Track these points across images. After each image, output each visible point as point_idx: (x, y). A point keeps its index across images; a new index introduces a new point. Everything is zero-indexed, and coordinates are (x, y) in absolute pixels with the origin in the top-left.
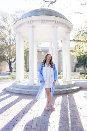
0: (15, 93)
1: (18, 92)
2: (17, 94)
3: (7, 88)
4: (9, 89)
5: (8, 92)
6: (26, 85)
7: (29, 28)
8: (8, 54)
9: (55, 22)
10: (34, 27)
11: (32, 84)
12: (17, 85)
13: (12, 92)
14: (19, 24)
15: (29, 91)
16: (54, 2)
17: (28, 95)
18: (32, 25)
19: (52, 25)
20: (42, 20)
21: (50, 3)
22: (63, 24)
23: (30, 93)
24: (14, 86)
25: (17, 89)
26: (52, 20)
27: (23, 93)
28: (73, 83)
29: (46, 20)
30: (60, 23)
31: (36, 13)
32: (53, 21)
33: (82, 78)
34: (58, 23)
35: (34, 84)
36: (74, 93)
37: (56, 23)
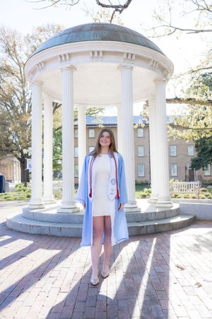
0: (28, 233)
1: (35, 231)
2: (32, 234)
3: (9, 221)
4: (12, 222)
5: (12, 230)
6: (54, 212)
7: (62, 71)
8: (19, 137)
9: (125, 56)
10: (76, 69)
11: (70, 211)
12: (33, 213)
13: (21, 230)
14: (37, 63)
15: (61, 229)
16: (126, 6)
17: (58, 237)
18: (69, 65)
19: (118, 64)
20: (93, 52)
21: (114, 9)
22: (148, 60)
23: (63, 233)
24: (27, 215)
25: (32, 224)
26: (118, 50)
27: (46, 232)
28: (176, 206)
29: (104, 52)
30: (138, 57)
31: (78, 34)
32: (121, 53)
33: (207, 196)
34: (134, 58)
35: (76, 210)
36: (173, 232)
37: (129, 57)
